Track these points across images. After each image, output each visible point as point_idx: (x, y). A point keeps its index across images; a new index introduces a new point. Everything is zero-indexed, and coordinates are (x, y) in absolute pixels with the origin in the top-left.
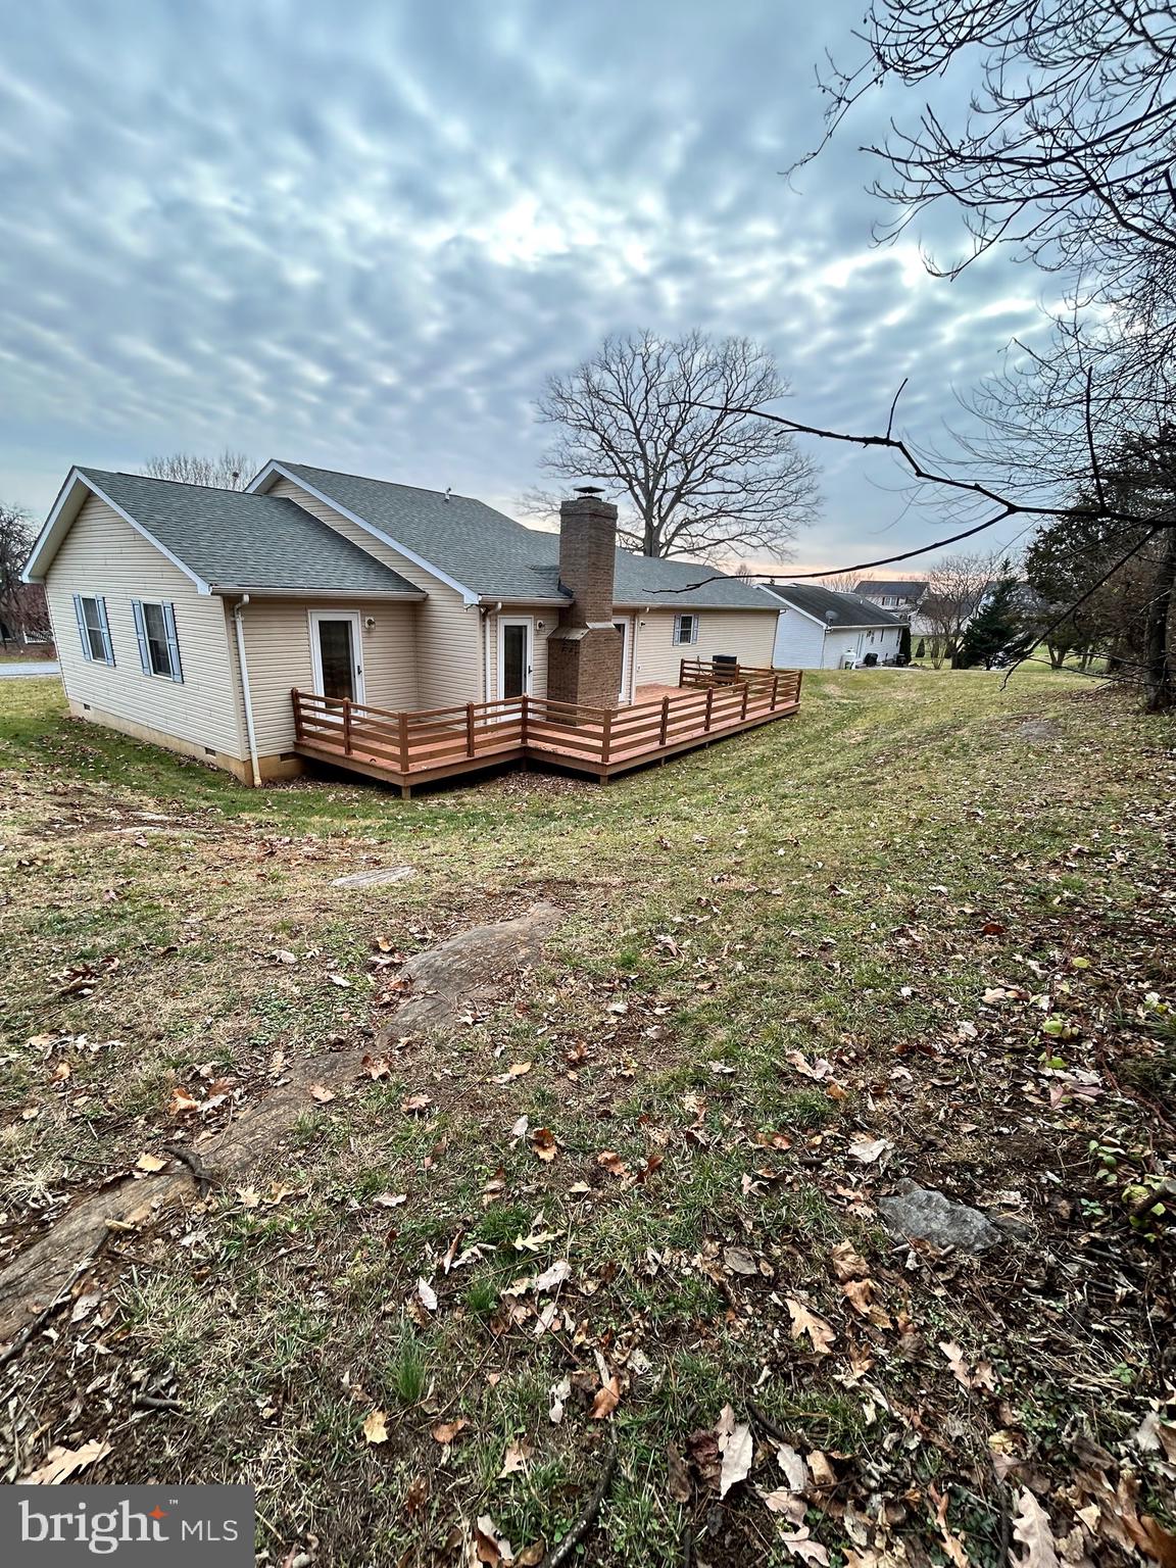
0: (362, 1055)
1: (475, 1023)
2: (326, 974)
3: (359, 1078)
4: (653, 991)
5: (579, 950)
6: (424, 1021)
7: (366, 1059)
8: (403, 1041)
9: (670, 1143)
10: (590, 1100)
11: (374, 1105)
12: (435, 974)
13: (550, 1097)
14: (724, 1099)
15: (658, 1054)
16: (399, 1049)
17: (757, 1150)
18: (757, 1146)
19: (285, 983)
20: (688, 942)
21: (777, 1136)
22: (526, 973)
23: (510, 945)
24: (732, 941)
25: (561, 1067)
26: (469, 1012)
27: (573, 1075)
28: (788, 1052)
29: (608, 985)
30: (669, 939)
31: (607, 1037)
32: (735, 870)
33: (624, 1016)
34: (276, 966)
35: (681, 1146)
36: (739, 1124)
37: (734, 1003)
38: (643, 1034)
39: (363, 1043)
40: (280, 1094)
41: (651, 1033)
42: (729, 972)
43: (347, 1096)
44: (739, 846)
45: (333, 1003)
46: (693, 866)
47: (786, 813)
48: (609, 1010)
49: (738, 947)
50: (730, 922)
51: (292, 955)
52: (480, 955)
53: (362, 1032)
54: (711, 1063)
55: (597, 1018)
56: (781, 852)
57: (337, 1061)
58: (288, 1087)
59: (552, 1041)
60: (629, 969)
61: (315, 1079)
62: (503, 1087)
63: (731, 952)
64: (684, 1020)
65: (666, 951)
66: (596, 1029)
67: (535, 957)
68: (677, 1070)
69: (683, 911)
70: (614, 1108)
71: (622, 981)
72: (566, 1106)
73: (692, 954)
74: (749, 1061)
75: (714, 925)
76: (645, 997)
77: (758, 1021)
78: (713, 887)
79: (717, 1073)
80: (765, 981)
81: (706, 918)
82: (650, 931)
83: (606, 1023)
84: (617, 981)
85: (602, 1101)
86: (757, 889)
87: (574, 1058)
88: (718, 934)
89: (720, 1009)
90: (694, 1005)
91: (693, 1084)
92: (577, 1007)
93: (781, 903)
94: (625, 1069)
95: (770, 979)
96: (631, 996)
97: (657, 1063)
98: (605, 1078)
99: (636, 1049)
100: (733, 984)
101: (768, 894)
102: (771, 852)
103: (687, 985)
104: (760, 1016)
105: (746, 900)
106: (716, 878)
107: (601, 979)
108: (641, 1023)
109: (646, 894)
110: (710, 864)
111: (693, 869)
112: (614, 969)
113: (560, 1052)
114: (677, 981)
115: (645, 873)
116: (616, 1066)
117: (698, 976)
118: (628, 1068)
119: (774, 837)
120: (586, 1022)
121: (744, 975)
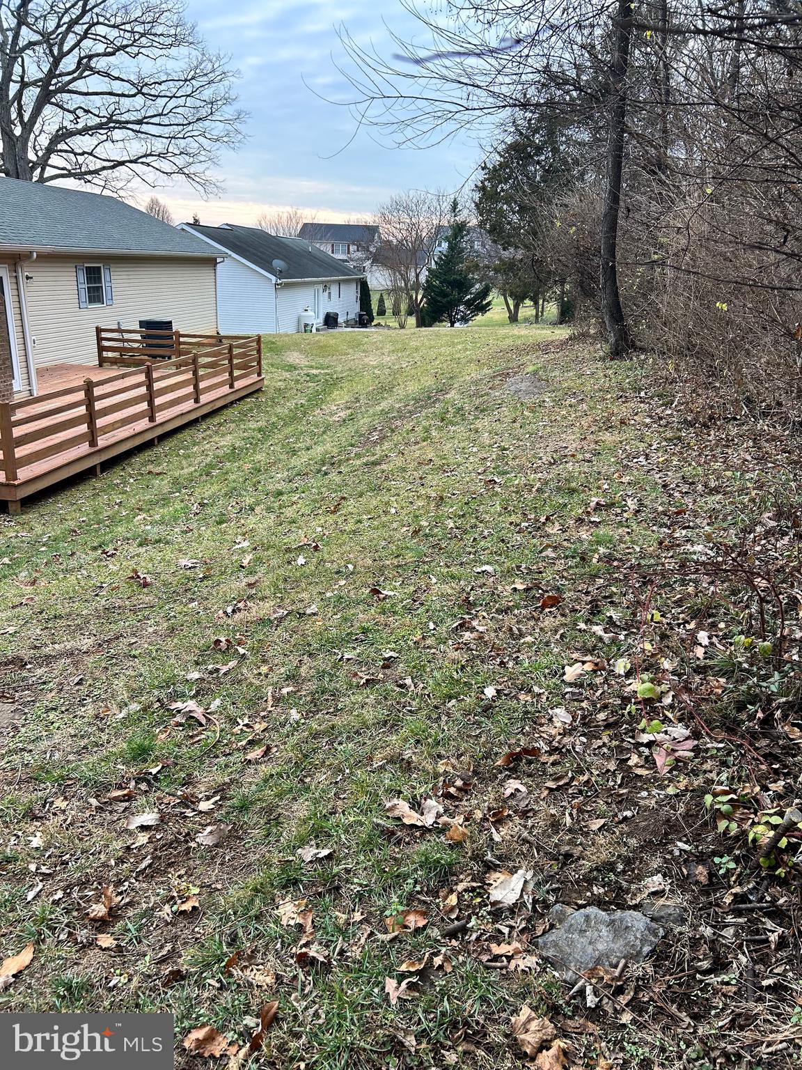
4: (188, 782)
5: (58, 755)
9: (278, 978)
10: (144, 965)
13: (81, 987)
14: (329, 891)
15: (222, 864)
17: (392, 940)
18: (389, 937)
20: (217, 702)
21: (408, 913)
24: (274, 684)
25: (82, 935)
27: (106, 941)
28: (388, 805)
29: (119, 793)
30: (191, 705)
31: (143, 866)
32: (251, 594)
33: (157, 828)
35: (295, 977)
36: (358, 917)
37: (303, 765)
38: (193, 845)
41: (205, 838)
42: (283, 726)
44: (245, 562)
46: (192, 600)
47: (289, 512)
48: (132, 827)
49: (285, 691)
50: (264, 661)
54: (298, 851)
55: (118, 845)
56: (301, 560)
59: (56, 903)
60: (145, 761)
63: (277, 700)
64: (244, 808)
65: (190, 721)
66: (121, 861)
68: (257, 877)
69: (197, 663)
70: (184, 962)
71: (138, 780)
72: (110, 990)
73: (227, 716)
74: (346, 831)
75: (245, 671)
76: (179, 793)
77: (340, 777)
78: (230, 621)
79: (311, 862)
80: (333, 725)
81: (232, 664)
82: (159, 701)
83: (134, 846)
84: (133, 783)
85: (163, 961)
86: (286, 612)
87: (100, 914)
88: (254, 681)
89: (288, 777)
90: (250, 783)
91: (284, 887)
92: (81, 840)
93: (320, 623)
94: (183, 902)
95: (337, 721)
96: (159, 799)
97: (225, 876)
98: (157, 926)
99: (190, 869)
100: (293, 740)
101: (302, 615)
102: (289, 563)
103: (232, 759)
104: (340, 770)
105: (276, 630)
106: (229, 610)
107: (107, 788)
108: (186, 831)
109: (138, 652)
110: (214, 593)
111: (193, 604)
112: (122, 767)
113: (75, 914)
114: (218, 757)
115: (127, 624)
116: (168, 902)
117: (244, 743)
118: (188, 898)
119: (285, 544)
120: (102, 856)
121: (303, 724)
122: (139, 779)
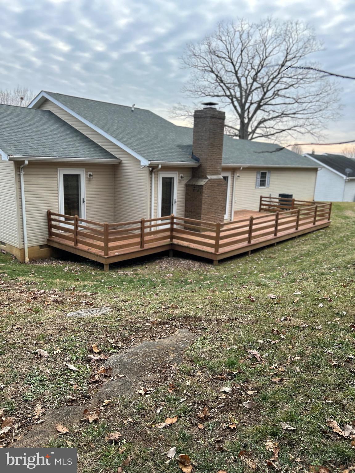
0: (83, 409)
1: (146, 394)
2: (65, 363)
3: (82, 421)
4: (246, 381)
5: (203, 356)
6: (117, 391)
7: (86, 411)
8: (106, 402)
9: (258, 468)
10: (211, 441)
11: (90, 436)
12: (123, 366)
13: (188, 438)
14: (290, 445)
15: (250, 417)
16: (104, 406)
19: (42, 367)
20: (267, 354)
21: (322, 468)
22: (174, 368)
23: (164, 351)
24: (293, 355)
25: (194, 421)
26: (142, 388)
27: (201, 426)
28: (327, 420)
29: (220, 377)
30: (255, 352)
31: (221, 406)
32: (294, 314)
33: (230, 394)
34: (38, 358)
35: (264, 470)
36: (299, 460)
37: (295, 390)
38: (241, 405)
39: (84, 402)
40: (39, 428)
41: (246, 404)
42: (291, 372)
43: (75, 431)
44: (296, 301)
45: (68, 379)
46: (269, 311)
47: (323, 283)
48: (221, 390)
49: (296, 358)
50: (291, 344)
51: (46, 352)
52: (148, 356)
53: (84, 396)
54: (281, 423)
55: (214, 395)
56: (321, 305)
57: (70, 411)
58: (44, 424)
59: (189, 406)
60: (232, 368)
61: (58, 420)
62: (162, 430)
63: (292, 361)
64: (265, 398)
65: (254, 358)
66: (214, 401)
67: (179, 359)
68: (261, 426)
69: (263, 337)
70: (225, 446)
72: (198, 443)
73: (269, 361)
74: (304, 424)
75: (282, 345)
76: (242, 384)
77: (309, 401)
78: (281, 323)
79: (285, 430)
80: (313, 378)
81: (277, 341)
82: (244, 347)
83: (220, 398)
84: (226, 375)
85: (218, 442)
86: (307, 326)
87: (201, 416)
88: (284, 350)
89: (286, 393)
90: (270, 390)
91: (271, 435)
92: (203, 388)
93: (321, 334)
94: (231, 424)
95: (315, 378)
96: (234, 384)
97: (249, 422)
98: (219, 429)
99: (237, 414)
100: (294, 379)
101: (314, 328)
102: (315, 305)
103: (266, 378)
104: (310, 398)
105: (300, 332)
106: (283, 319)
107: (217, 373)
108: (240, 399)
109: (241, 326)
110: (279, 310)
111: (269, 313)
112: (224, 367)
113: (194, 413)
114: (261, 376)
115: (241, 314)
116: (226, 422)
117: (272, 373)
118: (233, 424)
119: (316, 296)
120: (208, 397)
121: (300, 374)
122: (229, 374)
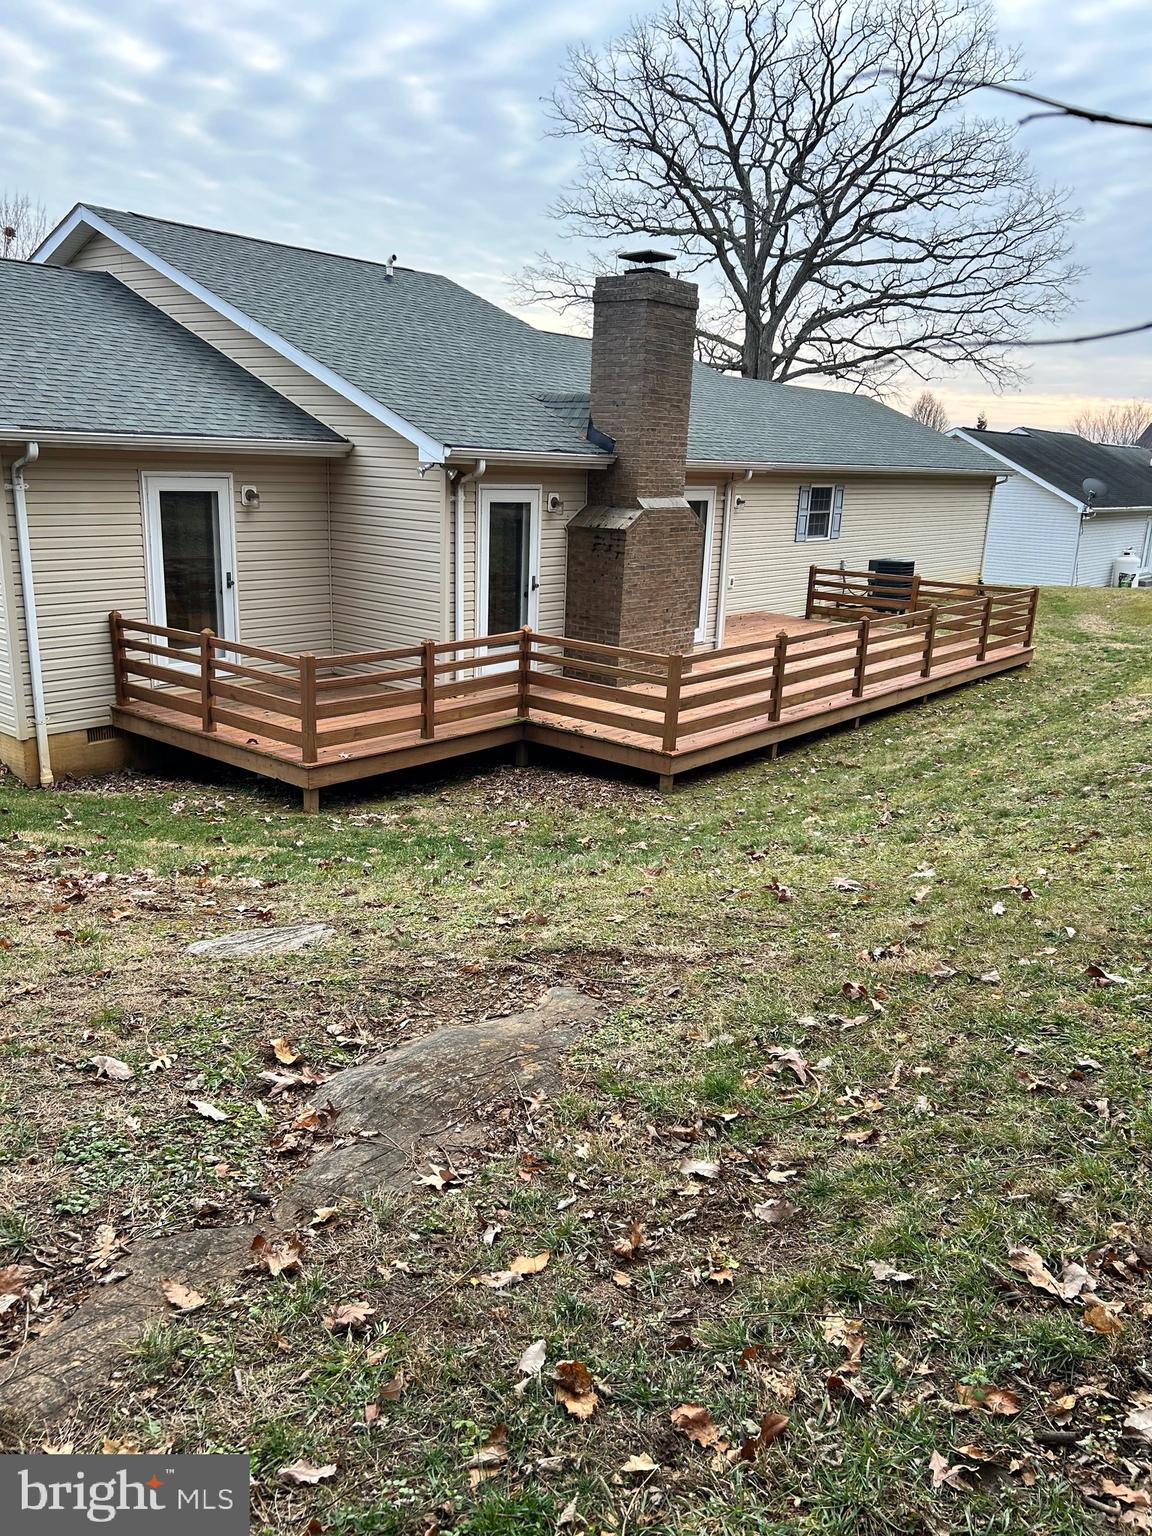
0: (251, 1235)
1: (447, 1186)
2: (186, 1098)
3: (247, 1273)
4: (764, 1142)
5: (628, 1069)
6: (358, 1180)
7: (258, 1241)
8: (323, 1213)
9: (799, 1397)
10: (654, 1320)
11: (276, 1316)
12: (376, 1103)
13: (584, 1312)
14: (896, 1326)
15: (775, 1247)
16: (315, 1227)
17: (957, 1414)
18: (956, 1407)
19: (113, 1110)
20: (827, 1061)
21: (994, 1391)
22: (535, 1105)
23: (508, 1057)
24: (909, 1060)
25: (602, 1264)
26: (436, 1169)
27: (623, 1279)
28: (1012, 1251)
29: (682, 1130)
30: (792, 1053)
31: (685, 1217)
32: (914, 937)
33: (712, 1183)
34: (97, 1084)
35: (819, 1402)
36: (923, 1369)
37: (913, 1166)
38: (747, 1214)
39: (251, 1216)
40: (111, 1296)
41: (763, 1211)
42: (904, 1113)
43: (228, 1302)
44: (919, 896)
45: (198, 1147)
46: (835, 930)
47: (1007, 842)
48: (685, 1171)
49: (919, 1070)
50: (904, 1027)
51: (125, 1066)
52: (454, 1072)
53: (250, 1197)
54: (871, 1263)
55: (665, 1185)
56: (998, 908)
57: (209, 1242)
58: (124, 1285)
59: (585, 1221)
60: (721, 1103)
61: (171, 1273)
62: (501, 1293)
63: (906, 1079)
64: (821, 1192)
65: (788, 1074)
66: (662, 1203)
67: (553, 1079)
68: (808, 1275)
69: (817, 1007)
70: (698, 1333)
71: (707, 1123)
72: (613, 1329)
73: (835, 1081)
74: (942, 1264)
75: (874, 1032)
76: (750, 1152)
77: (957, 1196)
78: (873, 966)
79: (883, 1282)
80: (969, 1130)
81: (860, 1019)
82: (757, 1039)
83: (681, 1193)
84: (699, 1124)
85: (676, 1323)
86: (953, 972)
87: (624, 1249)
88: (882, 1047)
89: (888, 1174)
90: (839, 1168)
91: (839, 1298)
92: (627, 1166)
93: (998, 997)
94: (716, 1271)
95: (977, 1128)
96: (724, 1150)
97: (773, 1262)
98: (681, 1285)
99: (735, 1239)
100: (911, 1134)
101: (974, 980)
102: (980, 908)
103: (825, 1133)
104: (961, 1188)
105: (933, 991)
106: (877, 952)
107: (671, 1119)
108: (744, 1195)
109: (748, 976)
110: (865, 927)
111: (834, 935)
112: (693, 1102)
113: (600, 1240)
114: (809, 1126)
115: (747, 940)
116: (700, 1265)
117: (846, 1118)
118: (723, 1269)
119: (984, 882)
120: (645, 1192)
121: (931, 1118)
122: (708, 1121)
